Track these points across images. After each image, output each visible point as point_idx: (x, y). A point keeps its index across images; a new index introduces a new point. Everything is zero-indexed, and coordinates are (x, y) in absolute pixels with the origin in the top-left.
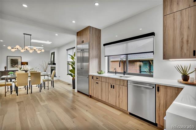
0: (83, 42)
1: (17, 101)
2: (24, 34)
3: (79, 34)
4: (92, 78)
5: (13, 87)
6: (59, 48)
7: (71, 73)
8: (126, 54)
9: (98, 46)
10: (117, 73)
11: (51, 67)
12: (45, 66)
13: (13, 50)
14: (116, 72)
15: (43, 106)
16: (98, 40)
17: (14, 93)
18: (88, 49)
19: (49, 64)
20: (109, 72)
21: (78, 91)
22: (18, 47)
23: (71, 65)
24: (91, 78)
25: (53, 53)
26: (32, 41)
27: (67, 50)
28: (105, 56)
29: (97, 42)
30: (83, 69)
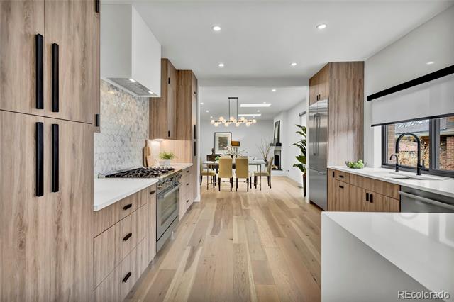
0: (319, 98)
1: (218, 197)
2: (229, 98)
3: (312, 81)
4: (333, 176)
5: (217, 179)
6: (287, 112)
7: (300, 163)
8: (430, 118)
9: (354, 102)
10: (400, 168)
11: (275, 150)
12: (265, 148)
13: (216, 124)
14: (397, 165)
15: (245, 210)
16: (355, 88)
17: (217, 187)
18: (325, 108)
19: (271, 145)
20: (384, 164)
21: (311, 202)
22: (221, 119)
23: (301, 147)
24: (330, 174)
25: (278, 124)
26: (242, 105)
27: (300, 116)
28: (372, 126)
29: (351, 93)
30: (318, 154)
